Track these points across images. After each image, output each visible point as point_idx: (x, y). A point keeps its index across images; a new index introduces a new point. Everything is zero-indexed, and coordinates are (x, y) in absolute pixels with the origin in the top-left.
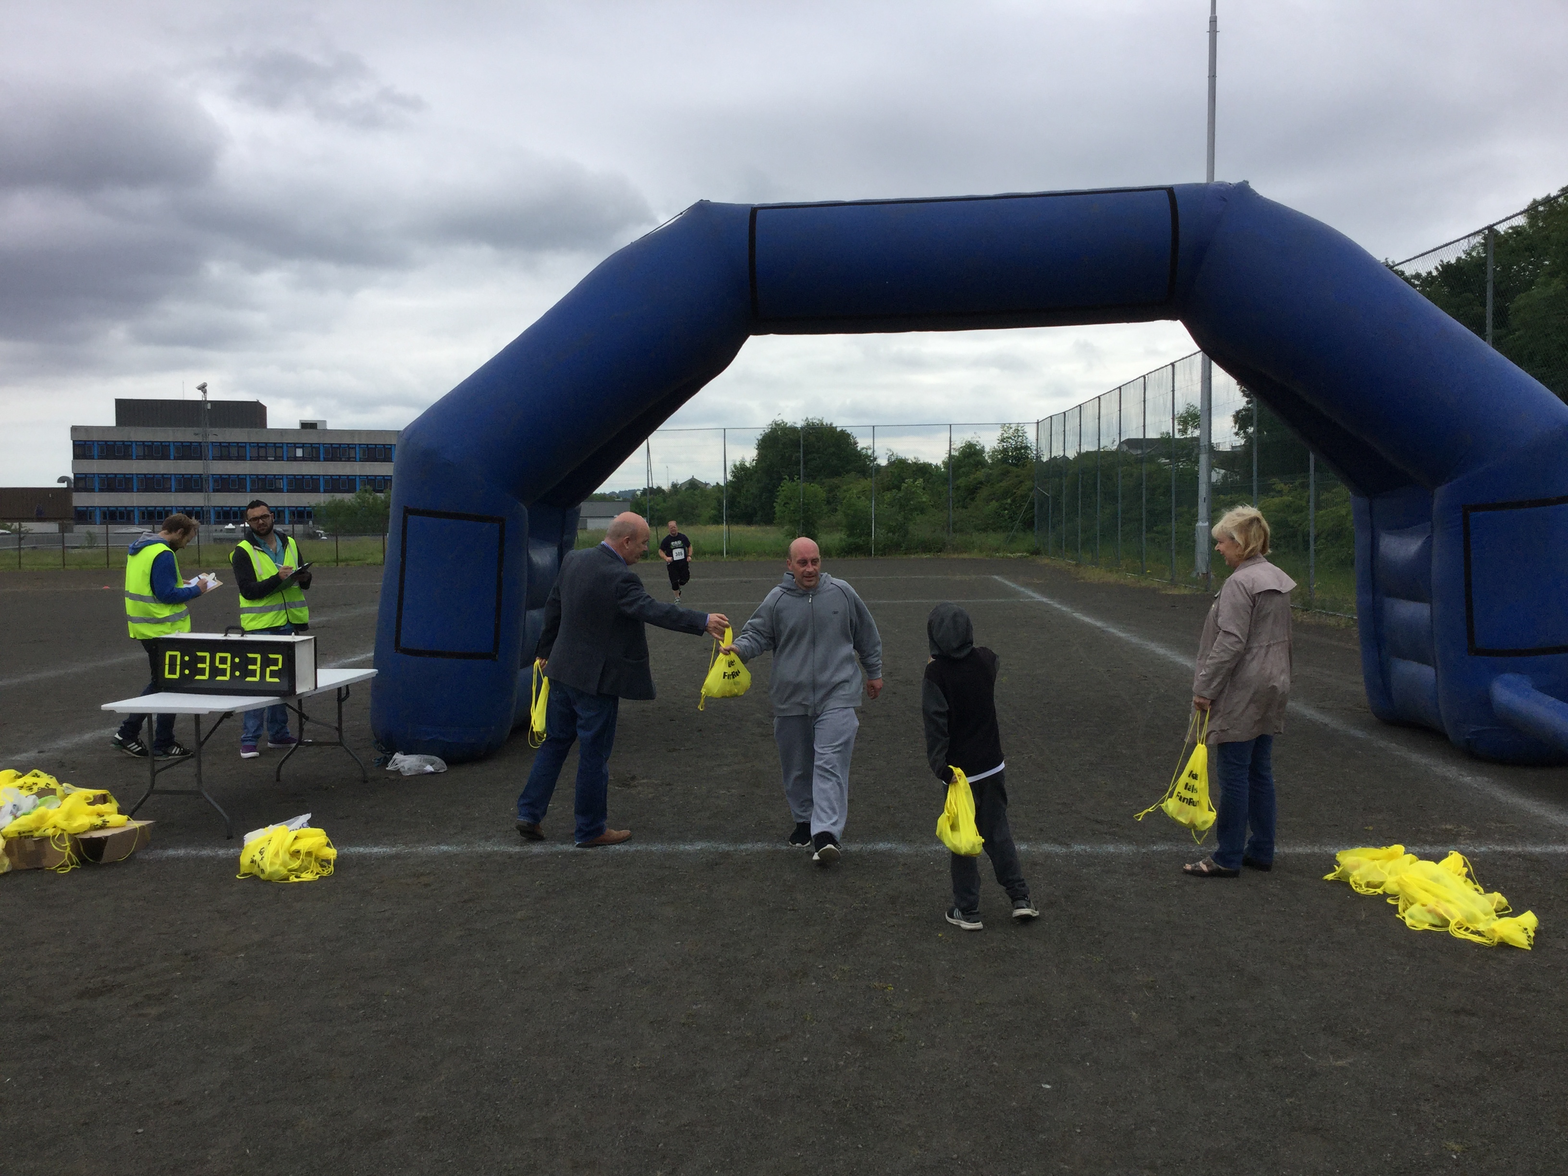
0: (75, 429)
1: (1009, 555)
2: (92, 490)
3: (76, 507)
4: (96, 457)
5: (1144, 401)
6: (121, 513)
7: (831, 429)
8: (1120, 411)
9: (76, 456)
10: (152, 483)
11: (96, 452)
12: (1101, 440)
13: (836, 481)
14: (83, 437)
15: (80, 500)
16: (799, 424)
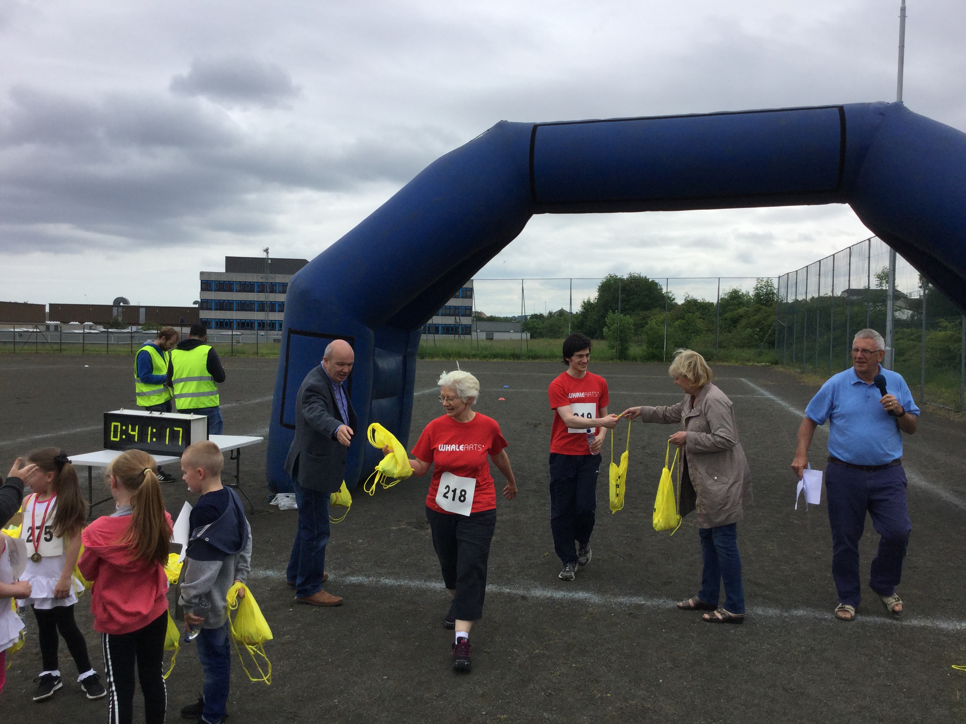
0: (202, 273)
1: (756, 364)
2: (211, 309)
3: (201, 319)
4: (213, 290)
5: (850, 264)
6: (226, 323)
7: (646, 280)
8: (833, 270)
9: (203, 289)
10: (244, 306)
11: (213, 286)
12: (820, 290)
13: (647, 313)
14: (206, 278)
15: (204, 315)
16: (625, 277)
